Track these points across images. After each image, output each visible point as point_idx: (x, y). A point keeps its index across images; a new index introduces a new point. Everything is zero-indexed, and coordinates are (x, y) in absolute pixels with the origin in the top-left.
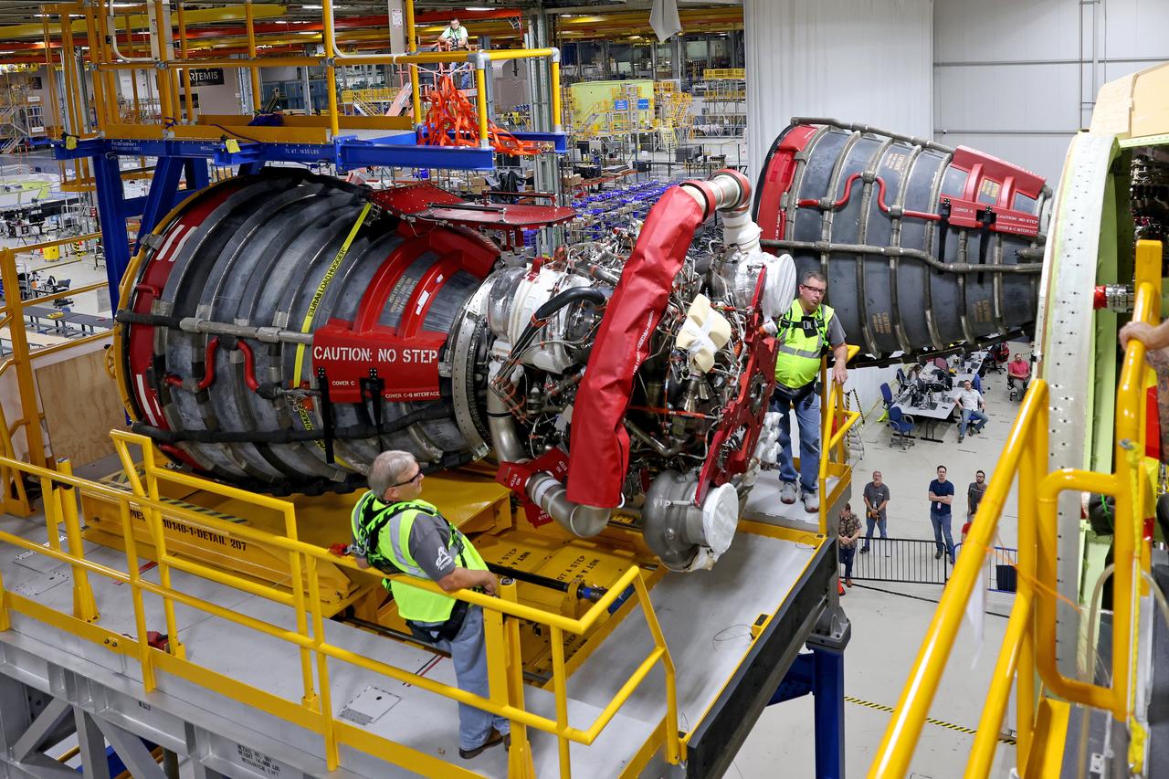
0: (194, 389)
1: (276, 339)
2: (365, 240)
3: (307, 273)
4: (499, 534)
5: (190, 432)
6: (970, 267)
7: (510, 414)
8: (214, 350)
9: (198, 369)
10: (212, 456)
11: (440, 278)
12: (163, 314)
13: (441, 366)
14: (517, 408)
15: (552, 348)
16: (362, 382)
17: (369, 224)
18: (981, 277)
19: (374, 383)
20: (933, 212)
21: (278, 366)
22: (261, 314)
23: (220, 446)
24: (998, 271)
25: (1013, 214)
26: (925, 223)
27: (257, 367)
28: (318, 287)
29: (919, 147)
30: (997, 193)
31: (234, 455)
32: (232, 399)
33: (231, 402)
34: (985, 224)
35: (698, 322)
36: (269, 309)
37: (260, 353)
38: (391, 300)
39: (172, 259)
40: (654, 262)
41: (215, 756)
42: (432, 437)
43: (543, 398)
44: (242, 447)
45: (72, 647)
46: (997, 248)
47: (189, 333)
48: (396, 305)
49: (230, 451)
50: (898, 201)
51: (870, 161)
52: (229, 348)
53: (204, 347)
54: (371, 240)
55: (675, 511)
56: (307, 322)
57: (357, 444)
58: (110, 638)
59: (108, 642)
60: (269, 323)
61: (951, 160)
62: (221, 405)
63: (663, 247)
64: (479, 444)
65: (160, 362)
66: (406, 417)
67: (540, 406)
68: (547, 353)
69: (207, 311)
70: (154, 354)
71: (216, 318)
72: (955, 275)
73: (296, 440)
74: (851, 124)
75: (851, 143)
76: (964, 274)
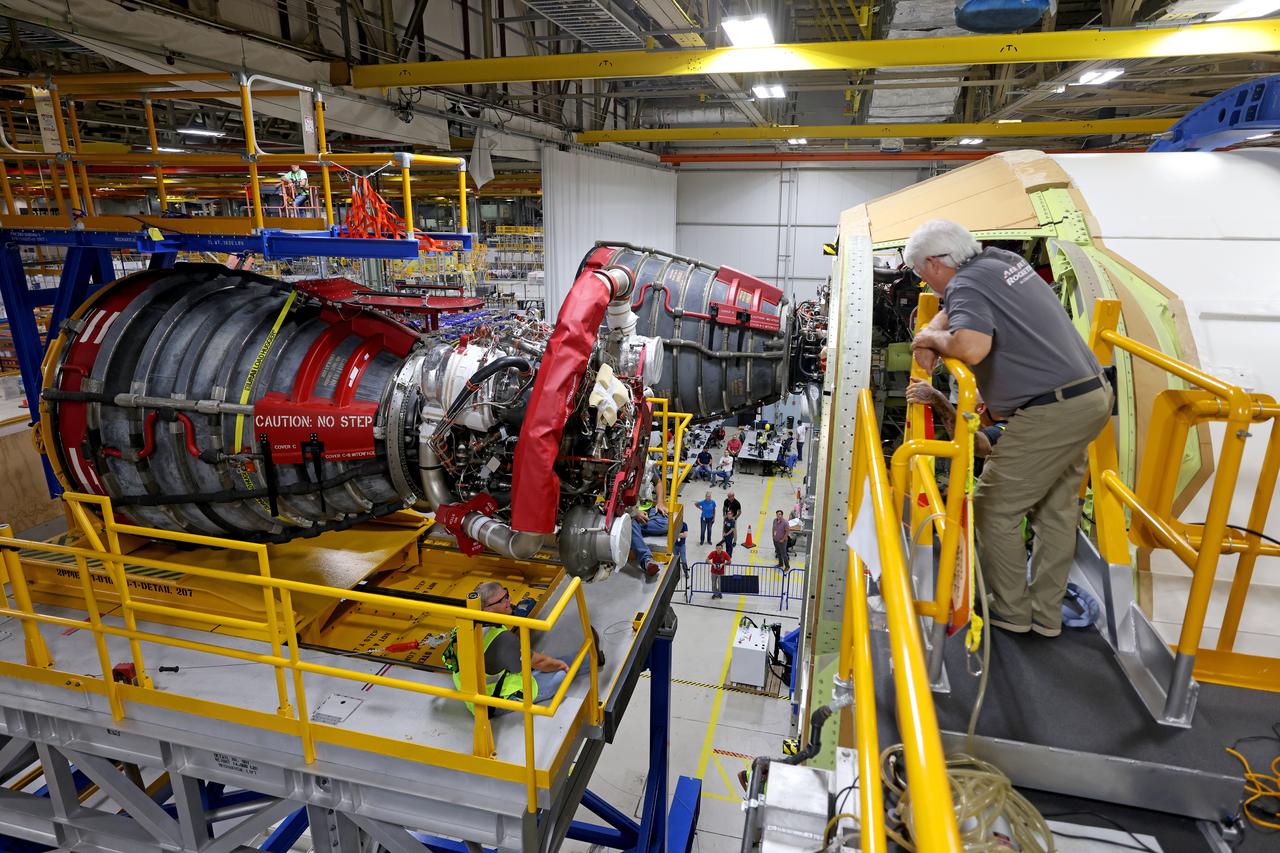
0: (135, 458)
1: (216, 410)
2: (293, 324)
3: (241, 353)
4: (409, 571)
5: (129, 497)
6: (732, 354)
7: (441, 466)
8: (153, 423)
9: (137, 440)
10: (152, 518)
11: (367, 357)
12: (94, 391)
13: (376, 430)
14: (448, 461)
15: (482, 409)
16: (304, 445)
17: (295, 310)
18: (738, 361)
19: (314, 446)
20: (705, 313)
21: (219, 435)
22: (198, 389)
23: (163, 508)
24: (750, 357)
25: (761, 315)
26: (699, 321)
27: (198, 437)
28: (254, 363)
29: (692, 265)
30: (751, 301)
31: (176, 516)
32: (173, 465)
33: (172, 469)
34: (743, 322)
35: (605, 386)
36: (206, 385)
37: (200, 423)
38: (323, 375)
39: (97, 341)
40: (577, 333)
41: (191, 765)
42: (365, 491)
43: (470, 453)
44: (182, 508)
45: (27, 692)
46: (750, 340)
47: (124, 407)
48: (329, 381)
49: (171, 514)
50: (680, 304)
51: (658, 274)
52: (168, 420)
53: (140, 420)
54: (298, 324)
55: (587, 536)
56: (245, 395)
57: (297, 500)
58: (72, 680)
59: (69, 683)
60: (208, 397)
61: (716, 276)
62: (161, 471)
63: (584, 321)
64: (408, 495)
65: (94, 435)
66: (344, 474)
67: (467, 460)
68: (477, 414)
69: (142, 388)
70: (88, 428)
71: (151, 393)
72: (720, 359)
73: (240, 499)
74: (642, 246)
75: (643, 260)
76: (727, 359)
